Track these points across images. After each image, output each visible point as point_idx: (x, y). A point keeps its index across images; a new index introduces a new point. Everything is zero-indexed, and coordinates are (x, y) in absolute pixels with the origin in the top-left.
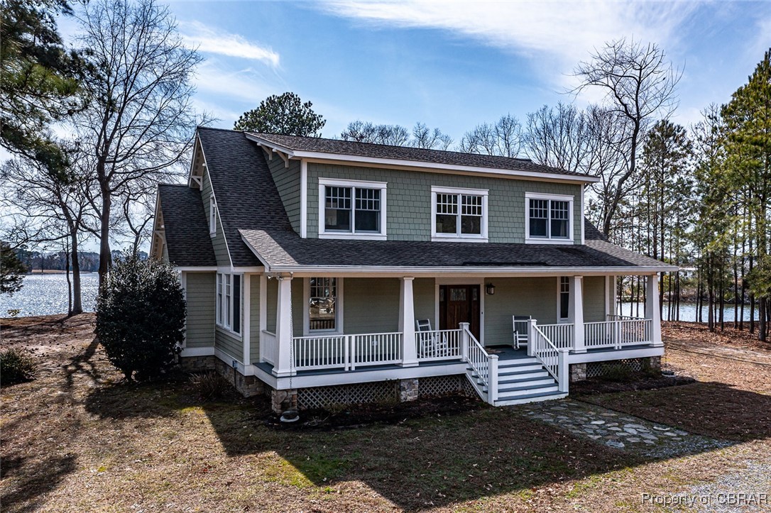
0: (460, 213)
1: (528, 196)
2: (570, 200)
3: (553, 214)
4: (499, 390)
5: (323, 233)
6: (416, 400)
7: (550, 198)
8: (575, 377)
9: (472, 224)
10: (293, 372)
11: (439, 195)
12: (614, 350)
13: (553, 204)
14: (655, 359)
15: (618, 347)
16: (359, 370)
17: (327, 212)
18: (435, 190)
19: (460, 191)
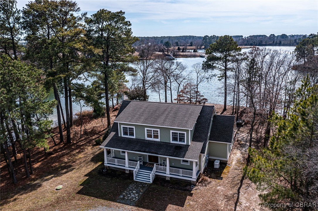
0: (152, 134)
1: (171, 131)
2: (185, 133)
3: (179, 136)
4: (136, 177)
5: (123, 136)
6: (128, 173)
7: (178, 132)
8: (167, 179)
9: (156, 137)
10: (107, 163)
11: (147, 130)
12: (179, 176)
13: (179, 133)
14: (193, 181)
15: (181, 175)
16: (118, 165)
17: (123, 132)
18: (146, 129)
19: (152, 129)
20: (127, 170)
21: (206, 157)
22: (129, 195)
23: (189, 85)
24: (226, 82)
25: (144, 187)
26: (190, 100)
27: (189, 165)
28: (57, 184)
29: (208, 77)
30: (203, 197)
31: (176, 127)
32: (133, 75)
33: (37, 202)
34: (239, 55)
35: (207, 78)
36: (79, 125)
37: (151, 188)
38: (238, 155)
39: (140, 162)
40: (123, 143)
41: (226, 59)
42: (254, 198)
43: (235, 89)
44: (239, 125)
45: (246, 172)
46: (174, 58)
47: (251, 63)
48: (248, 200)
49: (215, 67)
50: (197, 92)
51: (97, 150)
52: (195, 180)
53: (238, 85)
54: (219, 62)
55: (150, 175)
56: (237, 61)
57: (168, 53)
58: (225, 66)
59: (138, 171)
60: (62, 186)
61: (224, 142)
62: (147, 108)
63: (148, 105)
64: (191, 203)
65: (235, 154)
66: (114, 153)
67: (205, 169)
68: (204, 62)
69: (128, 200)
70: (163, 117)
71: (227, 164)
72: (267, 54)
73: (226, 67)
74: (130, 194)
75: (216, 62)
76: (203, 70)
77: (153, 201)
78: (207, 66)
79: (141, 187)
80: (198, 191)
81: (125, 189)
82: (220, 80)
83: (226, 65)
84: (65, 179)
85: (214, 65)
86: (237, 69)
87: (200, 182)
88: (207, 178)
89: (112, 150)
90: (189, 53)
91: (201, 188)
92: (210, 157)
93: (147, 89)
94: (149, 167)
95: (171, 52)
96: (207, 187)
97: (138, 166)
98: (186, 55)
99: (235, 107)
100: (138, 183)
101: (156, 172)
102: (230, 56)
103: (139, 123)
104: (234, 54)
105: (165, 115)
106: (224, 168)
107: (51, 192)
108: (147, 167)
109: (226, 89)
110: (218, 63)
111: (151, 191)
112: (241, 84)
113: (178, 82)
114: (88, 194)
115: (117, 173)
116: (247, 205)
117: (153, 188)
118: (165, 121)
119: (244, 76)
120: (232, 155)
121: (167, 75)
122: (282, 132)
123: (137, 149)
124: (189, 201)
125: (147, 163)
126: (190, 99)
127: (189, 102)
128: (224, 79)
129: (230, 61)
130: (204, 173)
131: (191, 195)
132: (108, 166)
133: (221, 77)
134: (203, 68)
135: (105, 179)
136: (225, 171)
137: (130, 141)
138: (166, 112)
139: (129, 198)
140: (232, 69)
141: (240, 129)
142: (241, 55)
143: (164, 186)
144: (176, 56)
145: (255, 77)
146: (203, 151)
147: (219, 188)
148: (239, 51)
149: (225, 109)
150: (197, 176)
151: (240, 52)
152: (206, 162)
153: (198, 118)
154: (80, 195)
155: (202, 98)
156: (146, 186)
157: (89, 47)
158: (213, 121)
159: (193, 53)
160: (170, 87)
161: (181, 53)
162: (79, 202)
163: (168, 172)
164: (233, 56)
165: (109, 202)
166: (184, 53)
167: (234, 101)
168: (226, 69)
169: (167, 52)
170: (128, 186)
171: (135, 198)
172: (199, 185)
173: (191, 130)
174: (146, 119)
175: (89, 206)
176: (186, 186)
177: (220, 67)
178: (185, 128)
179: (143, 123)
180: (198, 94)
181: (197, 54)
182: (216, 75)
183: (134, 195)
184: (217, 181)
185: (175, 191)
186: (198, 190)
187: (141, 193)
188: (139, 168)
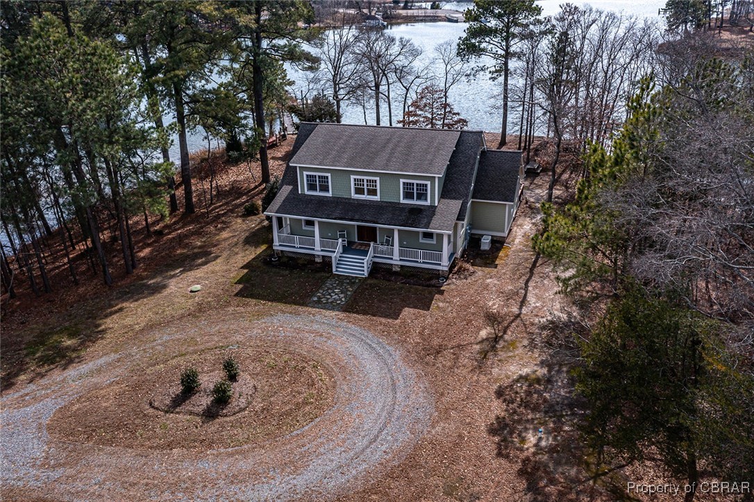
0: (365, 187)
1: (402, 181)
2: (429, 183)
3: (417, 189)
4: (337, 267)
5: (307, 192)
6: (320, 263)
7: (415, 182)
8: (394, 269)
9: (373, 192)
10: (278, 244)
11: (355, 179)
12: (417, 262)
13: (417, 184)
14: (443, 271)
15: (420, 261)
16: (300, 248)
17: (308, 184)
18: (353, 177)
19: (366, 178)
20: (318, 256)
21: (466, 230)
22: (329, 297)
23: (430, 90)
24: (506, 84)
25: (354, 283)
26: (432, 123)
27: (435, 243)
28: (189, 284)
29: (468, 72)
30: (460, 295)
31: (412, 172)
32: (310, 69)
33: (163, 312)
34: (535, 25)
35: (466, 75)
36: (207, 177)
37: (367, 285)
38: (525, 227)
39: (343, 241)
40: (310, 206)
41: (507, 32)
42: (550, 295)
43: (524, 97)
44: (532, 174)
45: (536, 242)
46: (385, 23)
47: (561, 41)
48: (538, 298)
49: (483, 50)
50: (446, 105)
51: (253, 223)
52: (446, 269)
53: (532, 89)
54: (494, 39)
55: (363, 263)
56: (531, 36)
57: (370, 13)
58: (504, 47)
59: (340, 257)
60: (199, 286)
61: (500, 201)
62: (351, 137)
63: (352, 131)
64: (441, 304)
65: (521, 225)
66: (289, 226)
67: (464, 251)
68: (460, 38)
69: (327, 303)
70: (385, 155)
71: (504, 242)
72: (594, 22)
73: (507, 51)
74: (329, 294)
75: (487, 39)
76: (459, 58)
77: (372, 303)
78: (468, 48)
79: (348, 283)
80: (453, 287)
81: (320, 287)
82: (494, 79)
83: (508, 47)
84: (202, 275)
85: (482, 46)
86: (530, 54)
87: (455, 273)
88: (468, 266)
89: (286, 218)
90: (420, 11)
91: (458, 282)
92: (474, 232)
93: (342, 99)
94: (359, 250)
95: (378, 8)
96: (469, 281)
97: (339, 249)
98: (414, 17)
99: (523, 139)
100: (341, 277)
101: (375, 257)
102: (516, 25)
103: (338, 166)
104: (525, 22)
105: (388, 150)
106: (499, 250)
107: (183, 296)
108: (355, 249)
109: (506, 98)
110: (491, 42)
111: (367, 289)
112: (538, 88)
113: (405, 85)
114: (252, 296)
115: (300, 262)
116: (538, 305)
117: (371, 284)
118: (389, 160)
119: (546, 69)
120: (515, 228)
121: (379, 67)
122: (598, 172)
123: (337, 215)
124: (438, 302)
125: (355, 242)
126: (432, 119)
127: (430, 126)
128: (503, 77)
129: (517, 36)
130: (462, 256)
131: (442, 293)
132: (282, 251)
133: (496, 71)
134: (458, 54)
135: (279, 273)
136: (501, 254)
137: (322, 202)
138: (391, 146)
139: (329, 301)
140: (519, 56)
141: (535, 182)
142: (540, 22)
143: (389, 281)
144: (392, 20)
145: (568, 73)
146: (460, 217)
147: (489, 281)
148: (537, 15)
149: (503, 143)
150: (450, 260)
151: (537, 17)
152: (465, 239)
153: (452, 156)
154: (239, 299)
155: (456, 117)
156: (357, 281)
157: (227, 11)
158: (480, 162)
159: (430, 12)
160: (387, 95)
161: (401, 12)
162: (239, 310)
163: (396, 256)
164: (522, 25)
165: (294, 307)
166: (410, 12)
167: (522, 123)
168: (508, 55)
169: (369, 8)
170: (324, 283)
171: (341, 300)
172: (454, 277)
173: (439, 177)
174: (352, 159)
175: (260, 315)
176: (431, 279)
177: (494, 50)
178: (427, 173)
179: (347, 167)
180: (448, 110)
181: (440, 13)
182: (486, 67)
183: (337, 296)
184: (487, 270)
185: (411, 288)
186: (453, 285)
187: (349, 293)
188: (341, 251)
